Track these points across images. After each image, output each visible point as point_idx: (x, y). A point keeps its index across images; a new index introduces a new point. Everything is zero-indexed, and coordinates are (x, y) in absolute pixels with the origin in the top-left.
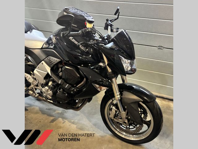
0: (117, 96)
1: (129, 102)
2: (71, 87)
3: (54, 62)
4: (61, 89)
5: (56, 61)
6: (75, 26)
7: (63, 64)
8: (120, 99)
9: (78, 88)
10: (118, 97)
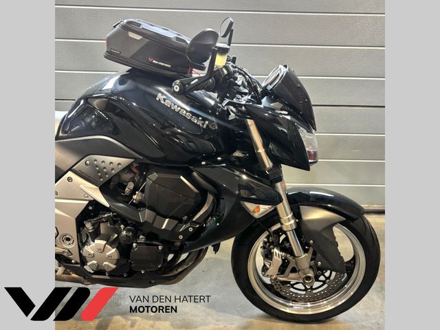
0: (289, 221)
1: (319, 228)
2: (176, 225)
3: (113, 169)
4: (141, 237)
5: (119, 164)
6: (166, 65)
7: (135, 170)
8: (294, 227)
9: (198, 223)
10: (291, 225)
